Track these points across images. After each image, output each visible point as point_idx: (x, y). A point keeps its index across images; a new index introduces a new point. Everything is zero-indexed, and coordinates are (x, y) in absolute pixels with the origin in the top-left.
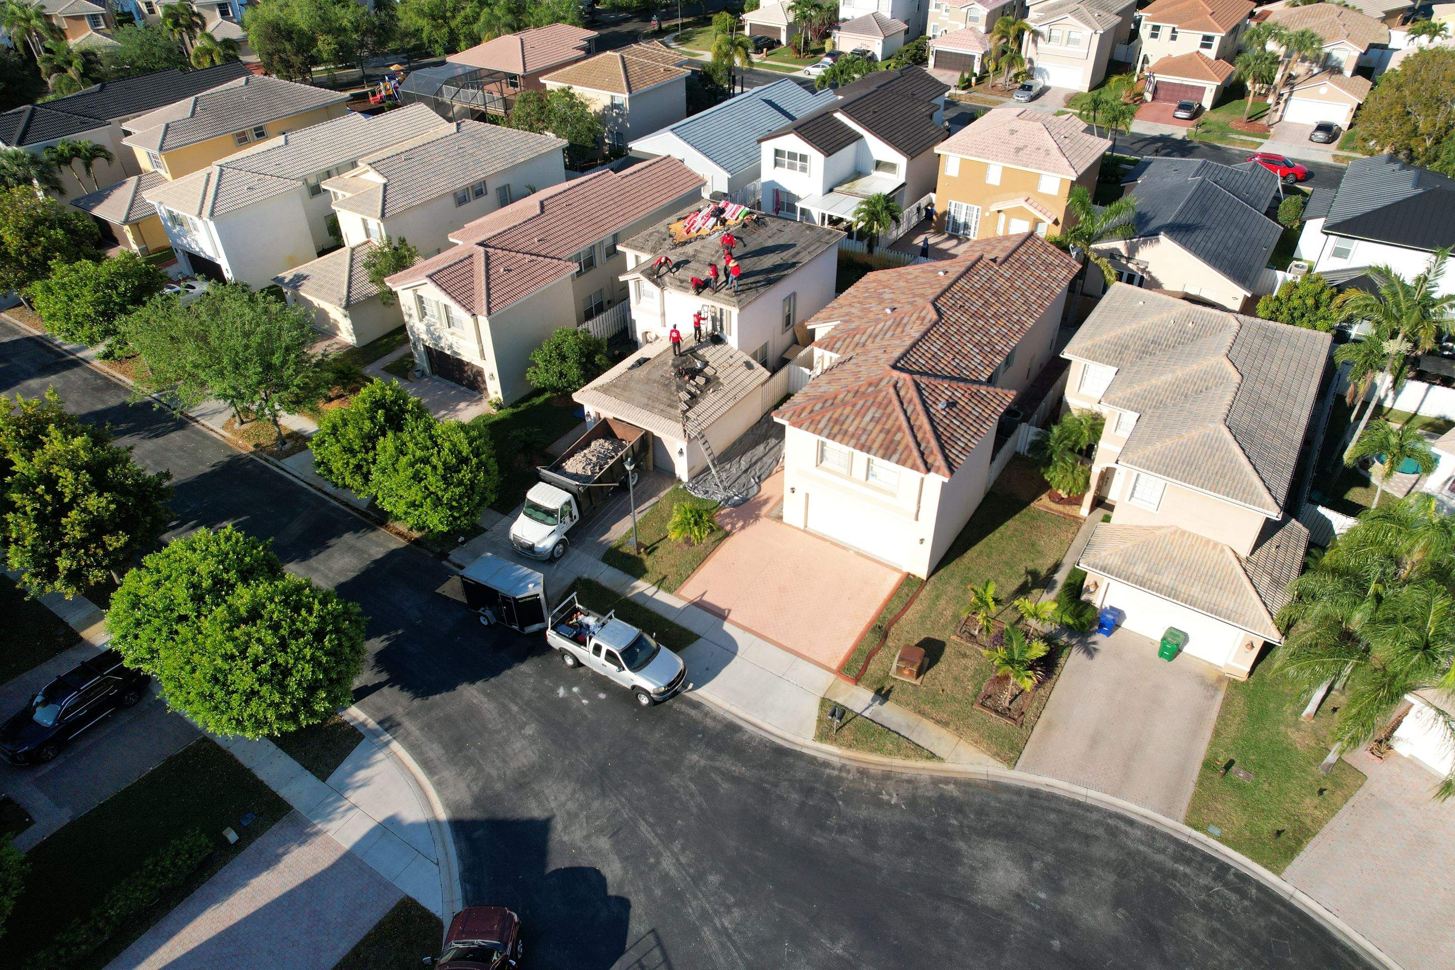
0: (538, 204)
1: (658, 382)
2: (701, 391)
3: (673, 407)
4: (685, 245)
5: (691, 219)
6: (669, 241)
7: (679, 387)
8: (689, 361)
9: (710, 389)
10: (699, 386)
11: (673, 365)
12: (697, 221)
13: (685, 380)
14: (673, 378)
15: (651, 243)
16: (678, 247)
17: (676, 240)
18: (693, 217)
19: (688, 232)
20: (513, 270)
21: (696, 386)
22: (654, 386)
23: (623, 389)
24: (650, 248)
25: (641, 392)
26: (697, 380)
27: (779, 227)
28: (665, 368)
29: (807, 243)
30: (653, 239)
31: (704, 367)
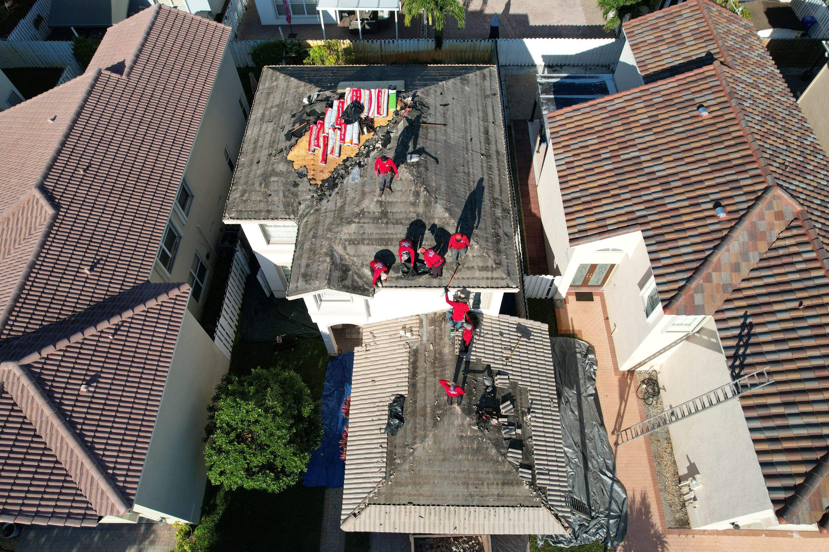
0: (38, 195)
1: (461, 450)
2: (519, 427)
3: (512, 484)
4: (335, 185)
5: (318, 135)
6: (304, 186)
7: (497, 445)
8: (472, 386)
9: (524, 414)
10: (511, 420)
11: (463, 410)
12: (330, 136)
13: (495, 426)
14: (479, 434)
15: (278, 199)
16: (327, 193)
17: (315, 179)
18: (319, 132)
19: (325, 160)
20: (102, 372)
21: (510, 424)
22: (460, 461)
23: (415, 484)
24: (281, 208)
25: (446, 478)
26: (503, 411)
27: (440, 100)
28: (456, 423)
29: (480, 108)
30: (276, 188)
31: (493, 382)
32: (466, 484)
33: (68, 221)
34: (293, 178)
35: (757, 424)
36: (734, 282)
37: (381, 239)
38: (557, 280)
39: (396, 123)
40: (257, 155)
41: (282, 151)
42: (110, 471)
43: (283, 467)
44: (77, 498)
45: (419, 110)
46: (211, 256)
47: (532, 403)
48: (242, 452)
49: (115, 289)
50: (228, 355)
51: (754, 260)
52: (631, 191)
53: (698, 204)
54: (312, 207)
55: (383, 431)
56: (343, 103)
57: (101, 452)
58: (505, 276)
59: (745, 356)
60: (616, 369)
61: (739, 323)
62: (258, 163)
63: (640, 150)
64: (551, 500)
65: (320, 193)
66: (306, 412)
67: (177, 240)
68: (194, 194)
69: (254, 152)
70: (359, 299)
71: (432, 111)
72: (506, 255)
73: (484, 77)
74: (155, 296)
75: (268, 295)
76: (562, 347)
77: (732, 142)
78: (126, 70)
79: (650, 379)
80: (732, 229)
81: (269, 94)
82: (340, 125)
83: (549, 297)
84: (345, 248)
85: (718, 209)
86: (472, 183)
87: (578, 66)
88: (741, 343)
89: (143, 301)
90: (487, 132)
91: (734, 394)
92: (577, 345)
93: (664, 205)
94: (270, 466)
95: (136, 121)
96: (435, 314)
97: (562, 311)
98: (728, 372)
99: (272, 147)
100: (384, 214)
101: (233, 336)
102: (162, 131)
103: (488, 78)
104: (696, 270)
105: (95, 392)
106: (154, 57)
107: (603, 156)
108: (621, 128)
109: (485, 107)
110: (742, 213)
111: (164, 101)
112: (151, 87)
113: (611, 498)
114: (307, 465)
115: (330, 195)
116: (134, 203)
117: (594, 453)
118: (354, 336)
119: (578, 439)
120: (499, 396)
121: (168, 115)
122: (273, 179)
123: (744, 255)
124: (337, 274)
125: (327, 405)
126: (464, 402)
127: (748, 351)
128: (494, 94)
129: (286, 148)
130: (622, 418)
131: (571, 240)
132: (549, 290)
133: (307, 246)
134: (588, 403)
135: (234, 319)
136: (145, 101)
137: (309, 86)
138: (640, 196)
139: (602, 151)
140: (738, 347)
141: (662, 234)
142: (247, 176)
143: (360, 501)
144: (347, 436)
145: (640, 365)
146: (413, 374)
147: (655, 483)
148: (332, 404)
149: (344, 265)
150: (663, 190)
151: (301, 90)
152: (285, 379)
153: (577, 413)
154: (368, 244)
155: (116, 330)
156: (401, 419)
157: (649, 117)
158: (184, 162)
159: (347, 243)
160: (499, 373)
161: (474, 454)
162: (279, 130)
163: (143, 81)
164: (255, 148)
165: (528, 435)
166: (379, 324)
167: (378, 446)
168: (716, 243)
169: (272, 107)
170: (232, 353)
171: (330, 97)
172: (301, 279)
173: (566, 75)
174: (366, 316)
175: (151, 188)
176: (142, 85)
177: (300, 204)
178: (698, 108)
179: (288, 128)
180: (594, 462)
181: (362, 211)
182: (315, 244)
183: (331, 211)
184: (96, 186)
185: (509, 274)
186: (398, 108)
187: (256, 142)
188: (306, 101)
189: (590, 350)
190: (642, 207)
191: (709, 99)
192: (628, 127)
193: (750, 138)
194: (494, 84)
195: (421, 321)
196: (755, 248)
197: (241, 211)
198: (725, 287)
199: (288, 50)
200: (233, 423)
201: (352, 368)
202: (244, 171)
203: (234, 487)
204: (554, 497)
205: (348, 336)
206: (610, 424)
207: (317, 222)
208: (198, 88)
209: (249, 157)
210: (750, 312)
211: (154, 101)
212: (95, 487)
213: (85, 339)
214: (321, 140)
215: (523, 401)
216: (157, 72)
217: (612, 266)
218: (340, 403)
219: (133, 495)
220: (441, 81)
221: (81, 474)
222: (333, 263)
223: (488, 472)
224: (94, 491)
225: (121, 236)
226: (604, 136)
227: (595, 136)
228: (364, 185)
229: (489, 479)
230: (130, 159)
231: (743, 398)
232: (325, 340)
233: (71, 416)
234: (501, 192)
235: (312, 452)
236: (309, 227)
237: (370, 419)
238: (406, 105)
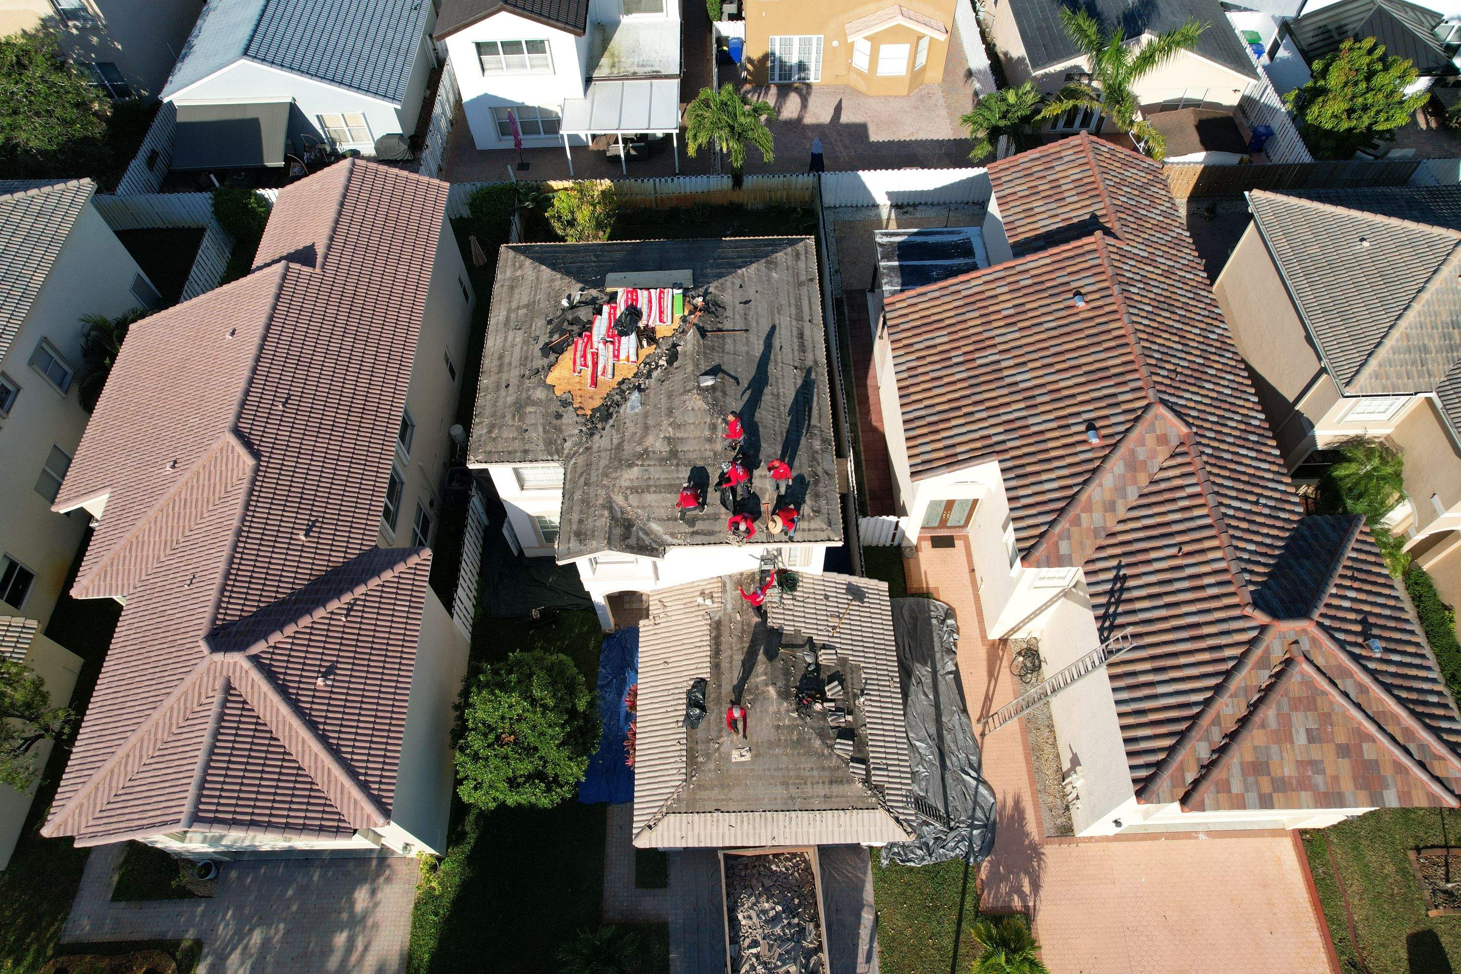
0: (233, 441)
1: (777, 743)
2: (850, 713)
3: (841, 782)
4: (610, 416)
5: (585, 352)
6: (569, 417)
7: (822, 734)
8: (790, 663)
9: (856, 696)
10: (840, 705)
11: (779, 694)
12: (600, 352)
13: (819, 713)
14: (799, 722)
15: (536, 435)
16: (599, 426)
17: (582, 408)
18: (586, 347)
19: (594, 383)
20: (337, 662)
21: (838, 709)
22: (777, 756)
23: (723, 786)
24: (542, 446)
25: (760, 777)
26: (829, 695)
27: (739, 296)
28: (771, 710)
29: (793, 301)
30: (533, 421)
31: (817, 658)
32: (785, 784)
33: (273, 474)
34: (554, 407)
35: (1124, 695)
36: (1109, 524)
37: (671, 485)
38: (903, 522)
39: (684, 332)
40: (505, 376)
41: (538, 371)
42: (362, 778)
43: (556, 775)
44: (327, 809)
45: (713, 313)
46: (435, 503)
47: (866, 683)
48: (506, 757)
49: (338, 558)
50: (468, 637)
51: (1132, 497)
52: (988, 408)
53: (1068, 426)
54: (580, 444)
55: (680, 724)
56: (615, 309)
57: (349, 756)
58: (825, 527)
59: (1116, 615)
60: (984, 636)
61: (1111, 575)
62: (507, 386)
63: (1001, 352)
64: (889, 800)
65: (590, 426)
66: (582, 705)
67: (398, 486)
68: (415, 423)
69: (500, 372)
70: (645, 561)
71: (729, 313)
72: (827, 499)
73: (798, 255)
74: (391, 565)
75: (516, 553)
76: (912, 610)
77: (1113, 344)
78: (319, 260)
79: (1029, 649)
80: (1105, 458)
81: (512, 288)
82: (613, 337)
83: (896, 543)
84: (626, 498)
85: (1091, 433)
86: (782, 408)
87: (938, 204)
88: (1113, 600)
89: (377, 573)
90: (801, 336)
91: (1101, 662)
92: (932, 608)
93: (1027, 426)
94: (539, 775)
95: (339, 331)
96: (742, 574)
97: (912, 562)
98: (1097, 634)
99: (525, 365)
100: (674, 454)
101: (472, 610)
102: (373, 342)
103: (803, 257)
104: (1061, 511)
105: (333, 686)
106: (353, 238)
107: (955, 360)
108: (978, 322)
109: (799, 300)
110: (1118, 438)
111: (371, 299)
112: (352, 280)
113: (976, 802)
114: (587, 773)
115: (604, 429)
116: (349, 444)
117: (953, 747)
118: (635, 606)
119: (933, 730)
120: (824, 676)
121: (378, 321)
122: (529, 409)
123: (1120, 490)
124: (618, 531)
125: (604, 698)
126: (779, 684)
127: (1120, 610)
128: (811, 280)
129: (543, 368)
130: (991, 701)
131: (913, 474)
132: (894, 535)
133: (578, 496)
134: (946, 684)
135: (472, 588)
136: (346, 302)
137: (567, 280)
138: (999, 415)
139: (953, 354)
140: (1108, 605)
141: (1023, 466)
142: (494, 405)
143: (655, 810)
144: (635, 734)
145: (1014, 630)
146: (716, 652)
147: (1032, 782)
148: (609, 697)
149: (625, 520)
150: (1027, 407)
151: (557, 284)
152: (552, 664)
153: (931, 697)
154: (655, 492)
155: (349, 610)
156: (703, 708)
157: (1014, 306)
158: (404, 385)
159: (628, 492)
160: (824, 647)
161: (793, 748)
162: (532, 342)
163: (343, 273)
164: (501, 366)
165: (860, 723)
166: (670, 590)
167: (675, 742)
168: (1086, 476)
169: (518, 308)
170: (472, 634)
171: (597, 298)
172: (572, 539)
173: (915, 230)
174: (653, 580)
175: (367, 423)
176: (340, 280)
177: (565, 440)
178: (1075, 295)
179: (544, 340)
180: (954, 759)
181: (646, 450)
182: (588, 494)
183: (606, 450)
184: (300, 424)
185: (830, 524)
186: (686, 313)
187: (501, 357)
188: (565, 303)
189: (950, 613)
190: (1000, 429)
191: (1086, 283)
192: (986, 319)
193: (1132, 339)
194: (810, 265)
195: (724, 585)
196: (1135, 482)
197: (490, 452)
198: (1096, 532)
199: (521, 197)
200: (490, 721)
201: (637, 647)
202: (489, 397)
203: (492, 805)
204: (895, 797)
205: (627, 606)
206: (974, 709)
207: (589, 465)
208: (414, 276)
209: (493, 378)
210: (1125, 561)
211: (359, 301)
212: (346, 796)
213: (313, 622)
214: (589, 357)
215: (855, 681)
216: (358, 259)
217: (975, 502)
218: (620, 694)
219: (391, 804)
220: (740, 267)
221: (329, 782)
222: (613, 518)
223: (812, 769)
224: (346, 800)
225: (337, 490)
226: (956, 332)
227: (945, 332)
228: (646, 415)
229: (813, 777)
230: (337, 386)
231: (1110, 665)
232: (599, 612)
233: (310, 715)
234: (820, 417)
235: (590, 757)
236: (579, 471)
237: (664, 710)
238: (696, 308)
